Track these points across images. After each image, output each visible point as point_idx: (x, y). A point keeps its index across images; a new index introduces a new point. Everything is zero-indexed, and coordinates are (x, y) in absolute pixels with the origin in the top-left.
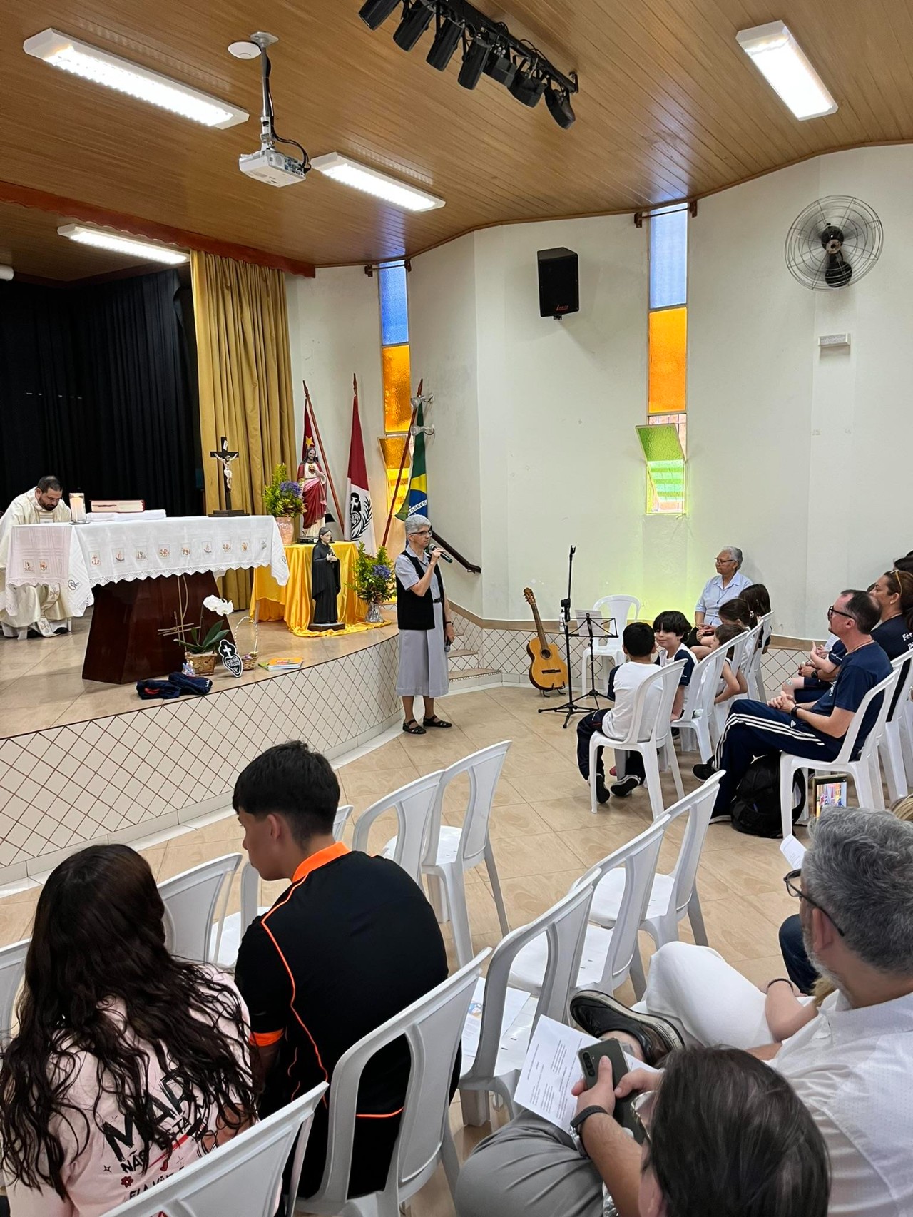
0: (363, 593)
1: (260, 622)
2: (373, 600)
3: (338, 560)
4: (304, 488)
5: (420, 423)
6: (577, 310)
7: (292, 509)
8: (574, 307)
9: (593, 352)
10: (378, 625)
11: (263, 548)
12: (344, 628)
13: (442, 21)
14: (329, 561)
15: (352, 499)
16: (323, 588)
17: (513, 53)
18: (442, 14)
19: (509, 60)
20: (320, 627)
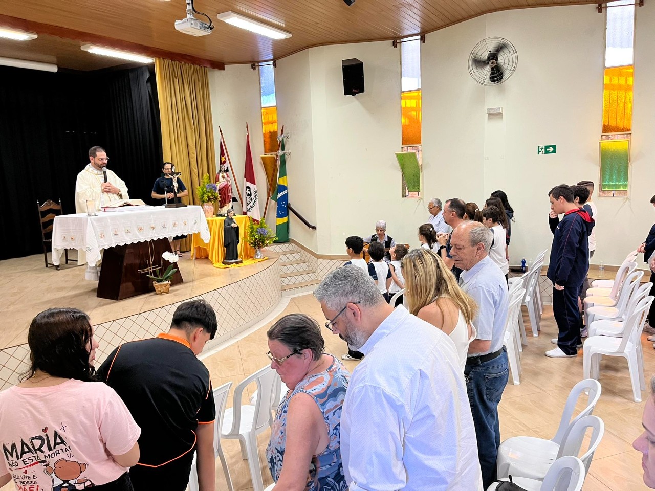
0: (252, 243)
1: (197, 258)
2: (257, 247)
3: (238, 226)
4: (219, 187)
5: (283, 149)
6: (364, 92)
7: (213, 199)
8: (362, 90)
9: (373, 113)
10: (261, 260)
11: (195, 223)
12: (242, 263)
14: (233, 227)
15: (247, 190)
16: (230, 242)
20: (228, 262)
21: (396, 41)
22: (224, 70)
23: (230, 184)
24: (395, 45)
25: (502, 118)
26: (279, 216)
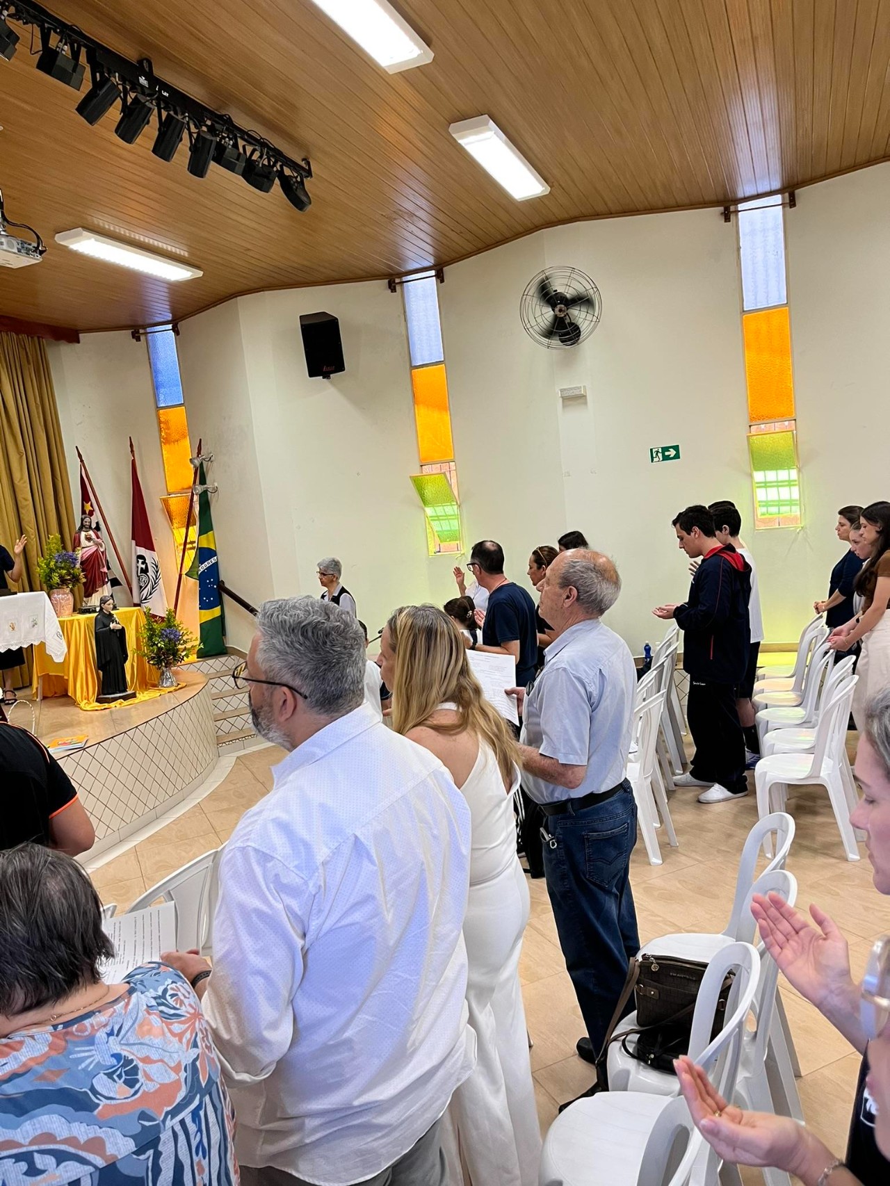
0: (153, 658)
1: (45, 698)
2: (164, 664)
3: (123, 627)
4: (82, 557)
5: (203, 481)
6: (344, 370)
7: (70, 580)
8: (340, 367)
9: (364, 409)
10: (173, 688)
11: (34, 626)
12: (136, 697)
13: (164, 114)
14: (113, 630)
15: (138, 562)
16: (108, 659)
17: (241, 143)
18: (163, 108)
19: (238, 149)
20: (108, 698)
21: (394, 280)
22: (78, 342)
23: (102, 550)
24: (392, 288)
25: (586, 403)
26: (204, 606)
